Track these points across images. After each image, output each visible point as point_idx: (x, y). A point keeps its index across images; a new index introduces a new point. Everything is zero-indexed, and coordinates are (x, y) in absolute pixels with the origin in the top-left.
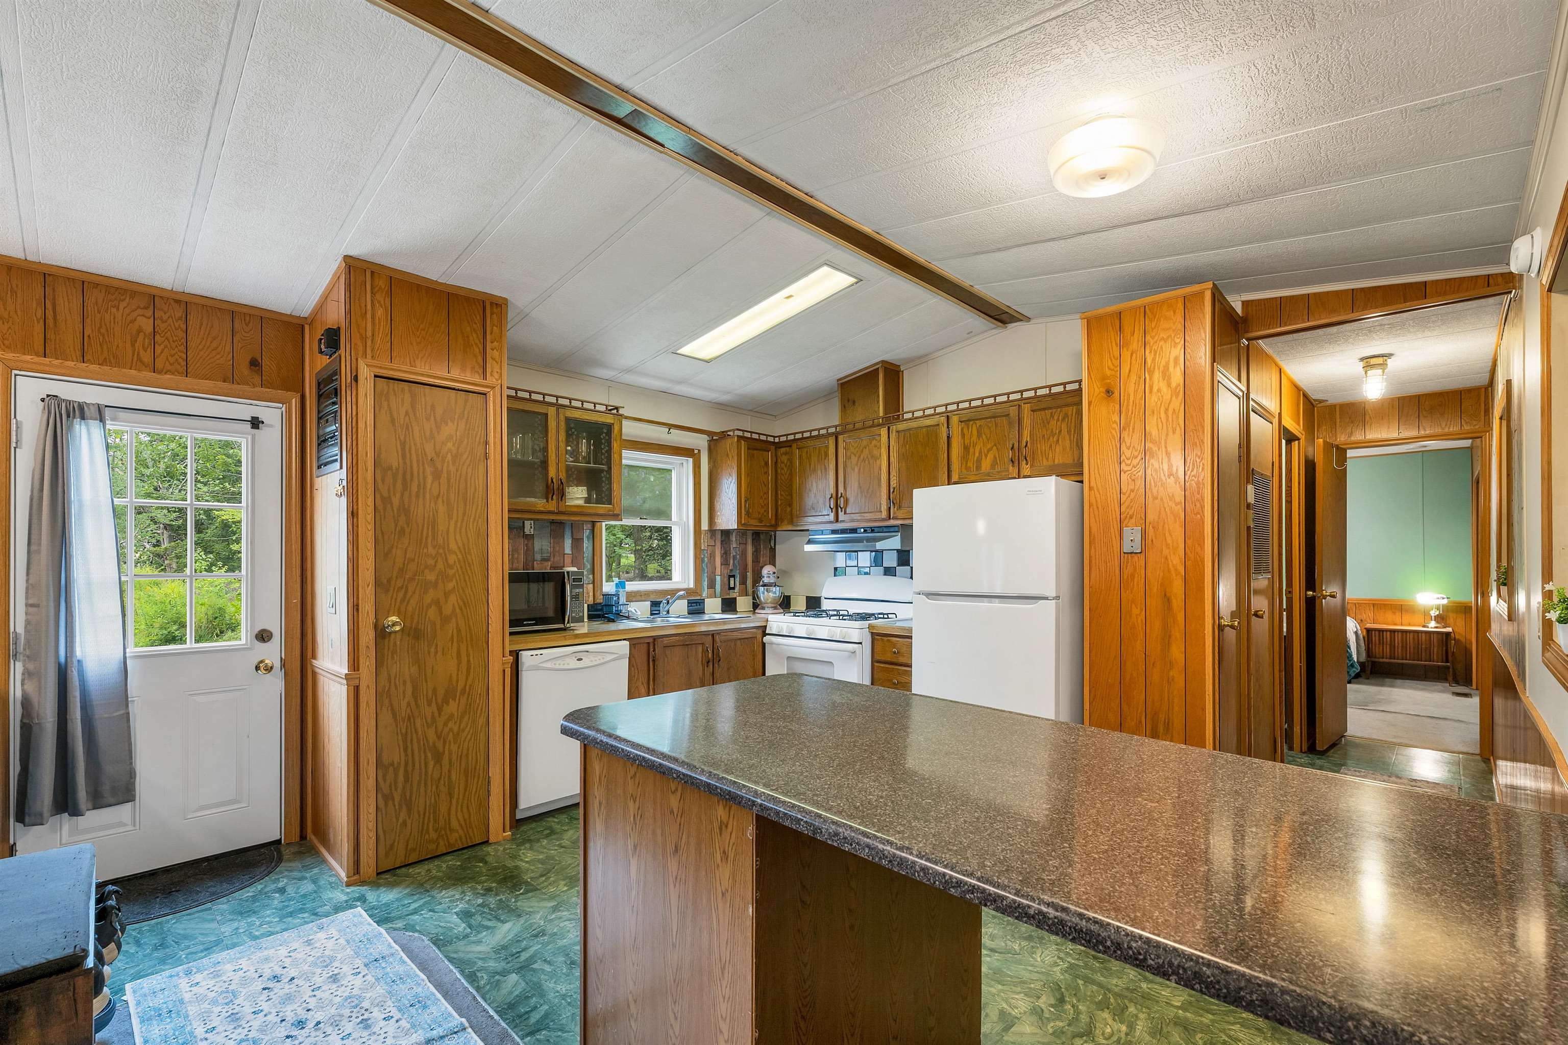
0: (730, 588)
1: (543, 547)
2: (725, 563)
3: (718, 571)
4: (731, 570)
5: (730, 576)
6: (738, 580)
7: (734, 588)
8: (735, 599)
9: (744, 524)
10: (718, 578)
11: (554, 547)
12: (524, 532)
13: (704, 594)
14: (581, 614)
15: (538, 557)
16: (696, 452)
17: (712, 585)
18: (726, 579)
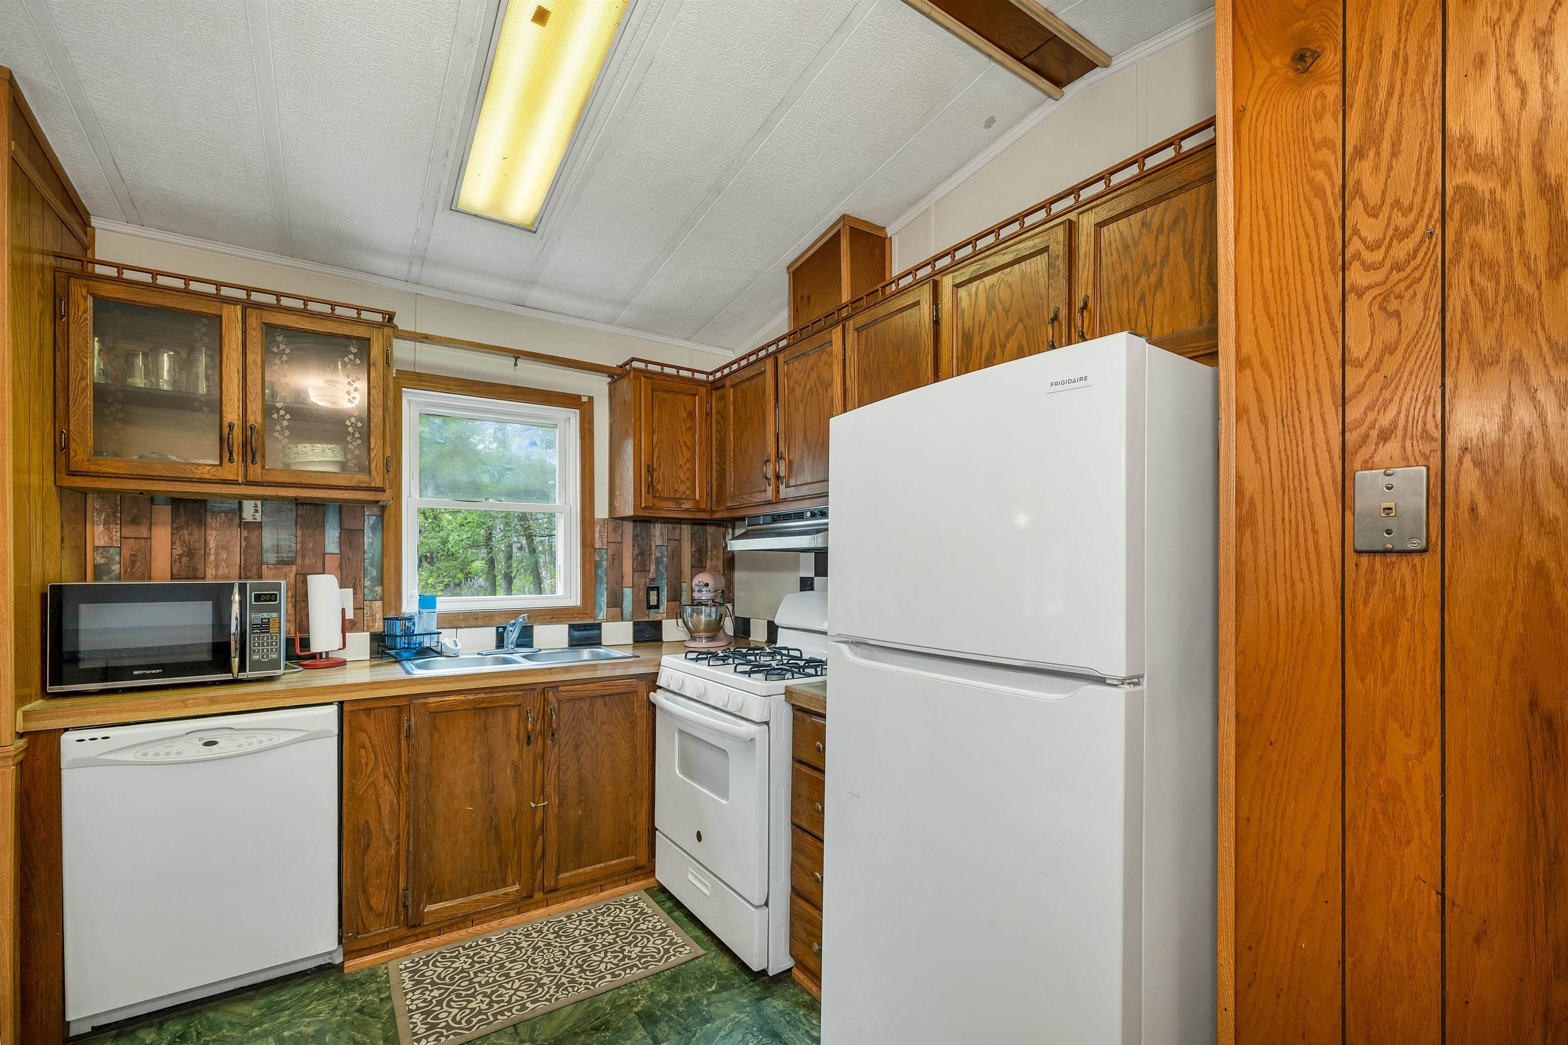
0: (650, 607)
1: (282, 543)
2: (641, 567)
3: (628, 579)
4: (653, 580)
5: (649, 589)
6: (664, 595)
7: (657, 607)
8: (661, 622)
9: (646, 508)
10: (628, 592)
11: (303, 543)
12: (241, 518)
13: (602, 615)
14: (274, 656)
15: (270, 557)
16: (584, 399)
17: (616, 601)
18: (642, 594)
